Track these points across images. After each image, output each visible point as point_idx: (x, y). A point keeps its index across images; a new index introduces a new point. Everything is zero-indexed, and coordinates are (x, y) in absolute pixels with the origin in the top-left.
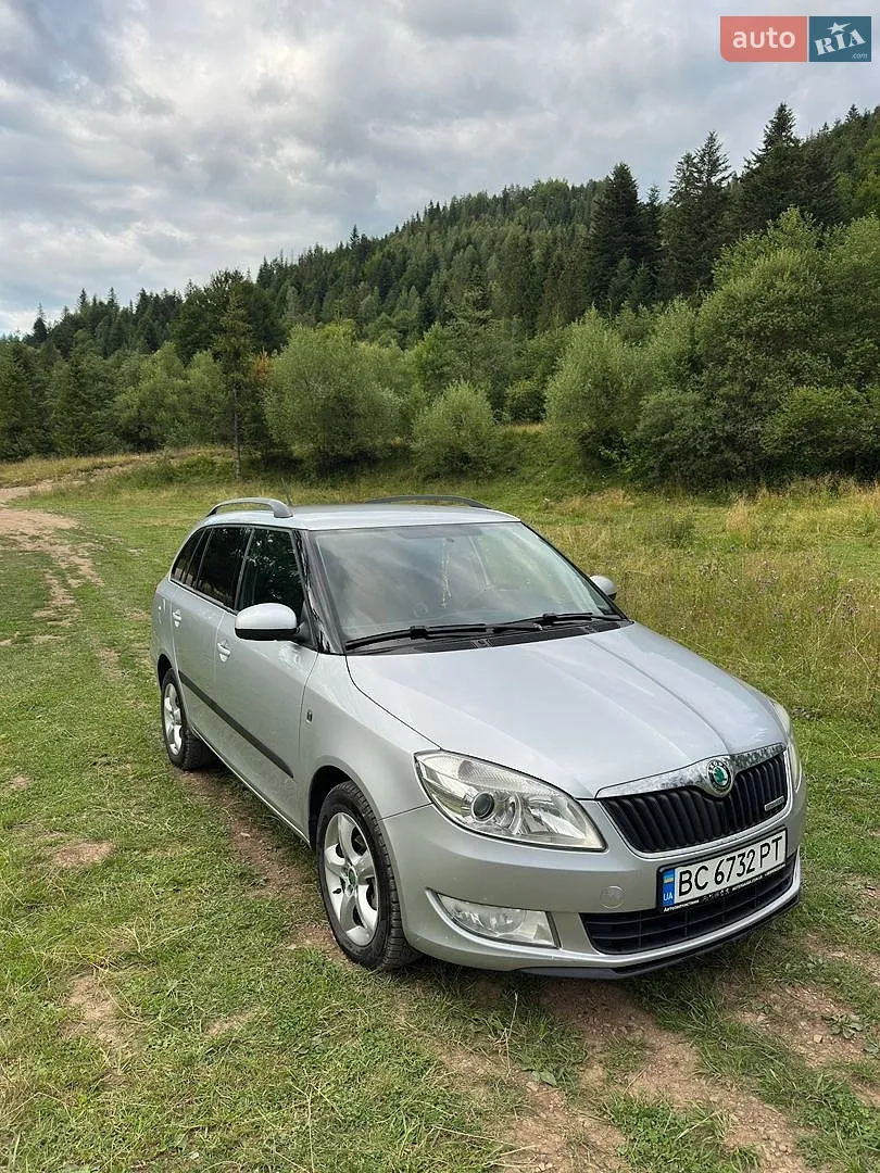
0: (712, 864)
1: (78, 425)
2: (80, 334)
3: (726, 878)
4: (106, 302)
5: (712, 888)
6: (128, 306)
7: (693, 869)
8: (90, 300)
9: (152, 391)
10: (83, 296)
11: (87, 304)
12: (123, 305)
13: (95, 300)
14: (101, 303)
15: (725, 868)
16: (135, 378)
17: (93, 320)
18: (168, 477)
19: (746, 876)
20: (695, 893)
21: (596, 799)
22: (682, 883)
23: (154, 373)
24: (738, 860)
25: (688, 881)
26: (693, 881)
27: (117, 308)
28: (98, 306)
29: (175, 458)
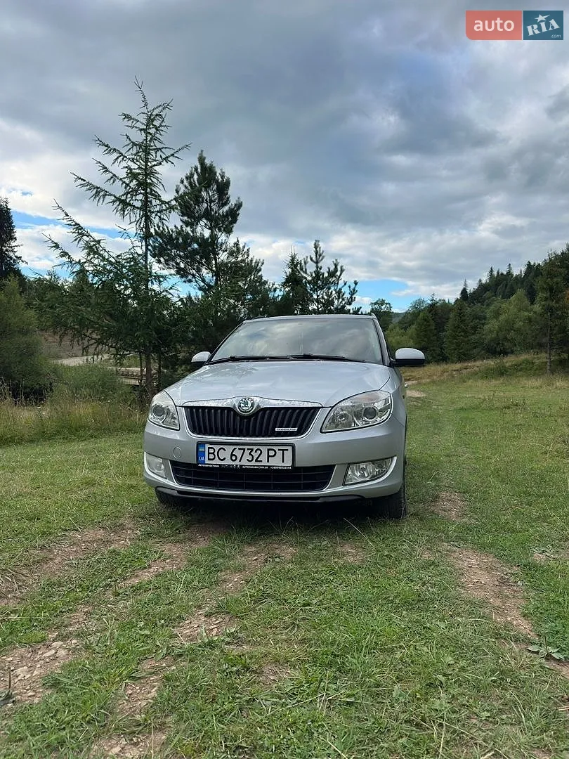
0: (229, 449)
1: (458, 345)
2: (488, 294)
3: (238, 459)
4: (505, 273)
5: (228, 462)
6: (518, 273)
7: (217, 447)
8: (495, 273)
9: (506, 321)
10: (492, 271)
11: (493, 276)
12: (516, 272)
13: (498, 273)
14: (502, 274)
15: (238, 453)
16: (497, 314)
17: (496, 284)
18: (501, 372)
19: (253, 463)
20: (217, 461)
21: (182, 407)
22: (209, 453)
23: (509, 309)
24: (247, 452)
25: (213, 453)
26: (216, 453)
27: (512, 275)
28: (500, 275)
29: (509, 361)
